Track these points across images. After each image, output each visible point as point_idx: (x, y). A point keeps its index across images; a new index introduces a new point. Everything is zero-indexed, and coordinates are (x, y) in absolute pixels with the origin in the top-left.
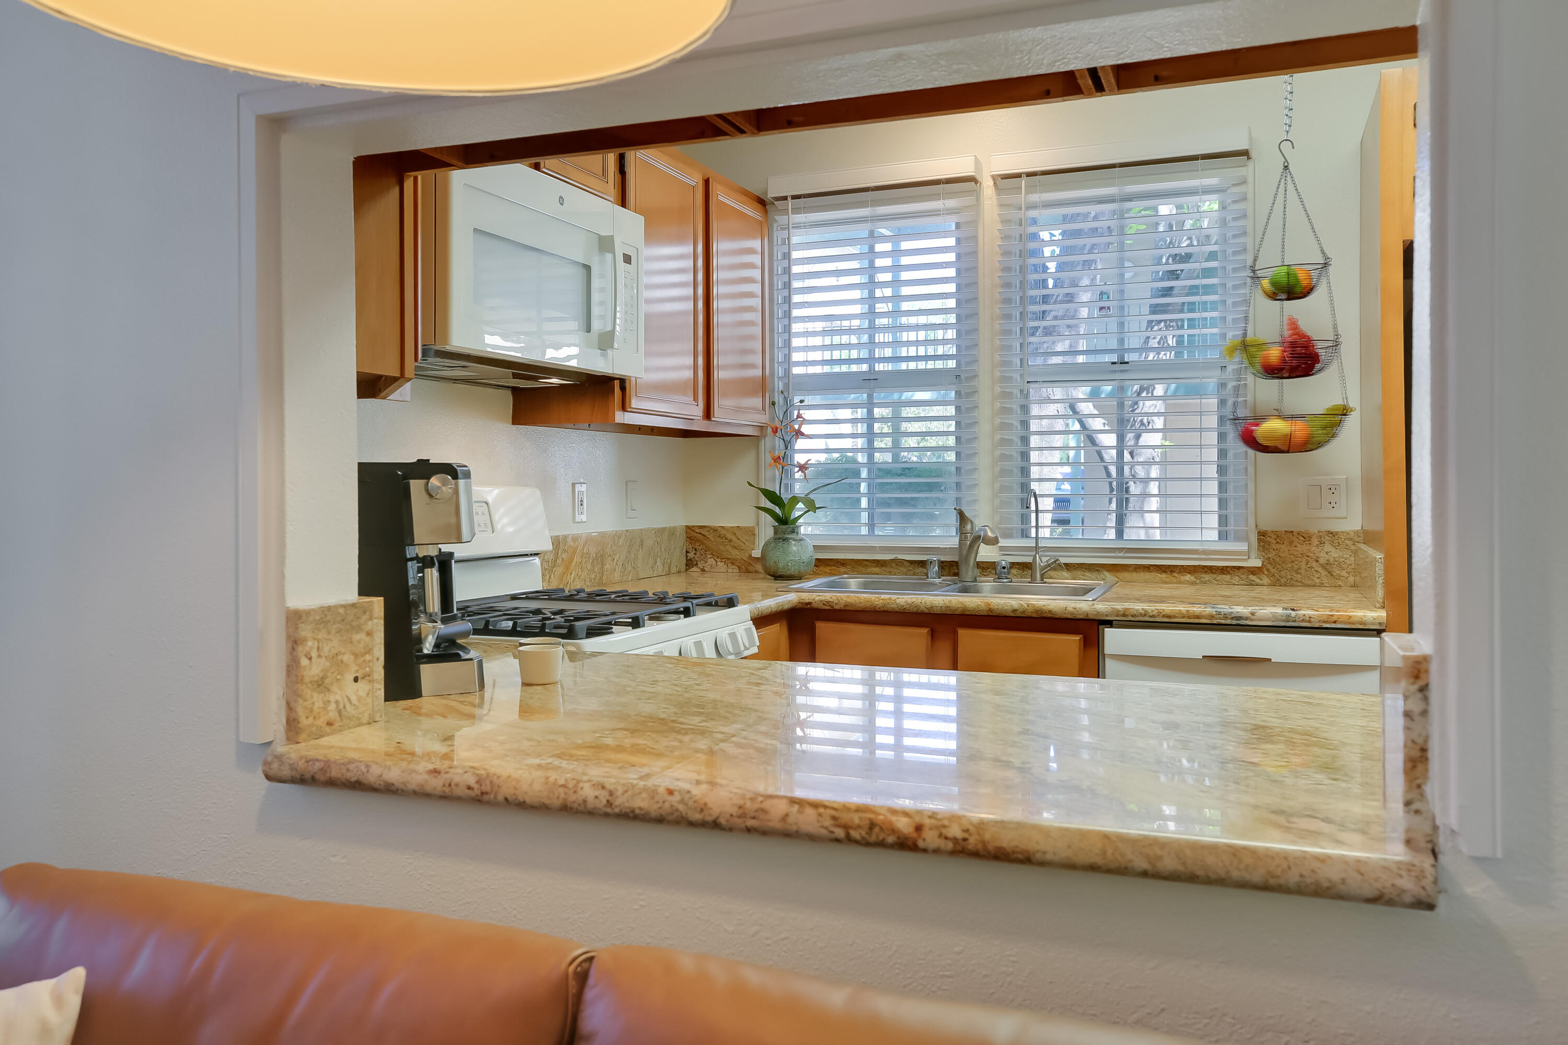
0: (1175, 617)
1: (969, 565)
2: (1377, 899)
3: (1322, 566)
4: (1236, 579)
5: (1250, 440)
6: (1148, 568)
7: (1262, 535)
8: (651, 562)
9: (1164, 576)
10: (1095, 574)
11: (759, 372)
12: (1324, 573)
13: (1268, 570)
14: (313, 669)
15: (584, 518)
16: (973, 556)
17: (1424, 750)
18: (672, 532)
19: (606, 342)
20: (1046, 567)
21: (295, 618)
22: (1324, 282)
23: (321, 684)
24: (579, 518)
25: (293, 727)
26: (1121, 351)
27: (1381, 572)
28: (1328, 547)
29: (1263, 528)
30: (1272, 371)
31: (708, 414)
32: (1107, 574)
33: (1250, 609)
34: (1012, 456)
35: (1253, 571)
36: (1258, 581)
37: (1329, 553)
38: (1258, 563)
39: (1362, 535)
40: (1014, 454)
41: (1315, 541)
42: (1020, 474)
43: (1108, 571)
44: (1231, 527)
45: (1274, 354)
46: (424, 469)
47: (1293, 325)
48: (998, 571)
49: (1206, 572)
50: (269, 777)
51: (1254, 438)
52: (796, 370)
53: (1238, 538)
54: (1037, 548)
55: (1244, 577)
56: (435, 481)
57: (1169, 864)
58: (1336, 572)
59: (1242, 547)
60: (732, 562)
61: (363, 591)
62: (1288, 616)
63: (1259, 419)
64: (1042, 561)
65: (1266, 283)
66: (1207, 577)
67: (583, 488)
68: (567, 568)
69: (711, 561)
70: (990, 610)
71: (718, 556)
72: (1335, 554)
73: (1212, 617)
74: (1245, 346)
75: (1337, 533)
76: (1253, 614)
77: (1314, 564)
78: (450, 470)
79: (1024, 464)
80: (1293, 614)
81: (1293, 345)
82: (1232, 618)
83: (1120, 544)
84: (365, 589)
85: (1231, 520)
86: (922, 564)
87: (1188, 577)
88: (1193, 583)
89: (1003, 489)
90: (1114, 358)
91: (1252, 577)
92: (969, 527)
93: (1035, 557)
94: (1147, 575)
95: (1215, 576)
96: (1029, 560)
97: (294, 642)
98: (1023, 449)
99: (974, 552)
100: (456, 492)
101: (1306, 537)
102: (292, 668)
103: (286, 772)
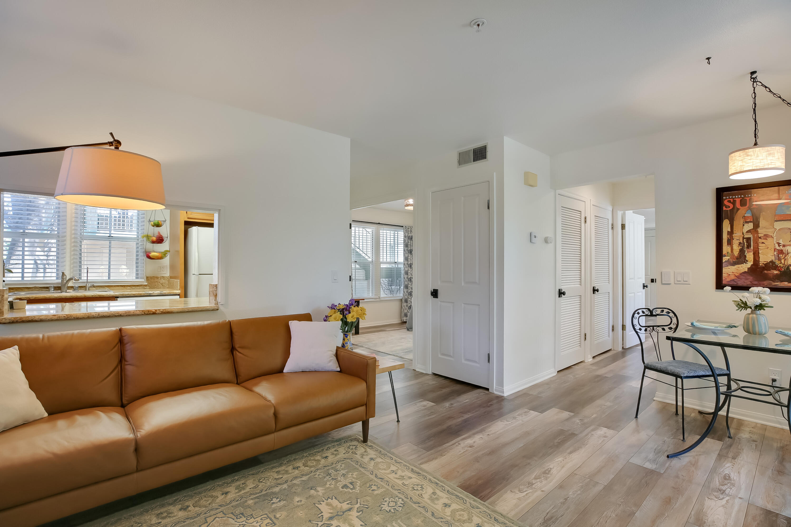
0: (135, 295)
1: (65, 287)
3: (161, 284)
4: (141, 288)
5: (149, 257)
6: (118, 286)
7: (147, 277)
9: (122, 288)
10: (103, 288)
12: (161, 285)
13: (149, 285)
16: (67, 284)
17: (217, 294)
20: (90, 287)
22: (165, 224)
26: (110, 234)
27: (179, 283)
28: (162, 280)
29: (147, 276)
30: (153, 242)
32: (106, 288)
33: (153, 292)
34: (77, 258)
35: (145, 286)
36: (146, 288)
37: (163, 281)
38: (147, 284)
39: (169, 277)
40: (78, 258)
41: (159, 279)
42: (79, 263)
43: (107, 287)
44: (139, 276)
45: (154, 239)
47: (159, 233)
48: (74, 288)
49: (133, 286)
51: (150, 256)
53: (141, 278)
54: (87, 282)
55: (143, 287)
57: (190, 310)
58: (164, 285)
59: (143, 280)
62: (161, 293)
63: (150, 253)
64: (89, 285)
65: (152, 223)
66: (134, 287)
70: (85, 296)
72: (164, 281)
73: (144, 294)
74: (148, 237)
75: (164, 277)
76: (153, 293)
77: (159, 284)
79: (80, 260)
80: (162, 292)
81: (159, 237)
82: (149, 294)
83: (109, 281)
85: (139, 274)
86: (47, 288)
87: (129, 288)
88: (130, 289)
89: (74, 267)
90: (108, 235)
91: (145, 287)
92: (65, 277)
93: (87, 284)
94: (118, 288)
95: (136, 287)
96: (85, 285)
98: (80, 256)
99: (68, 283)
101: (157, 278)
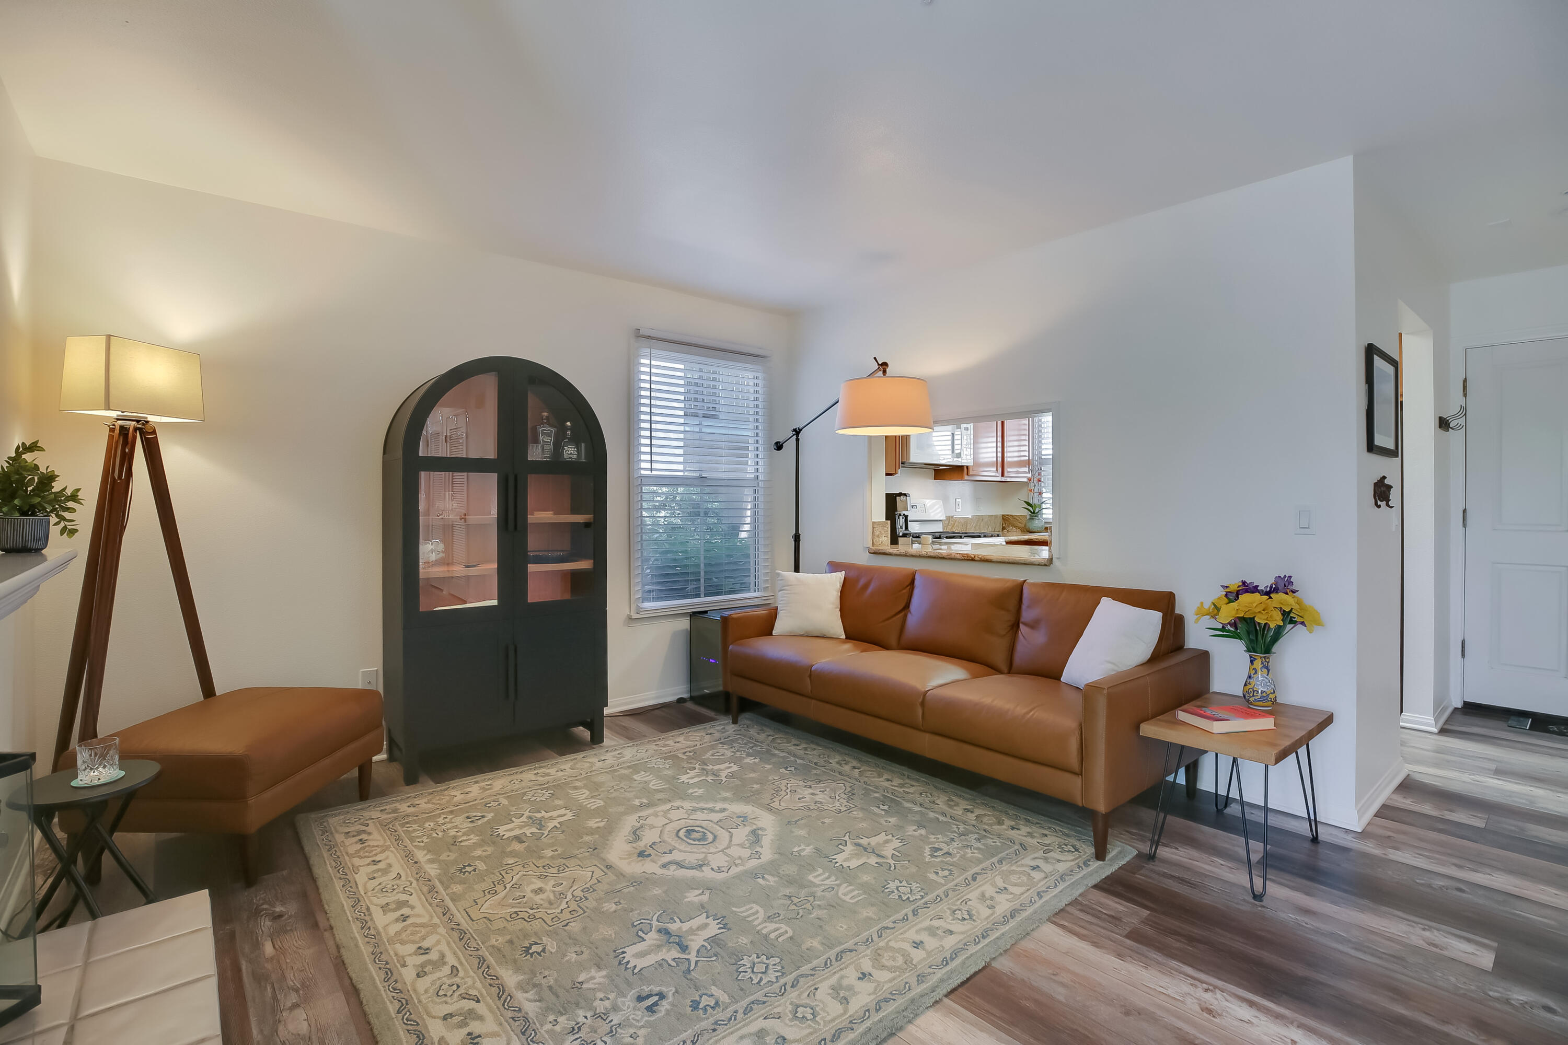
2: (1039, 565)
8: (987, 527)
11: (1027, 458)
14: (877, 533)
15: (960, 510)
18: (996, 516)
19: (959, 456)
21: (874, 523)
23: (878, 536)
24: (957, 510)
25: (873, 543)
31: (1003, 475)
46: (900, 494)
50: (870, 553)
52: (1043, 457)
56: (902, 497)
60: (1017, 527)
61: (886, 520)
67: (960, 500)
68: (953, 526)
69: (1011, 527)
71: (1013, 526)
78: (905, 495)
84: (887, 519)
97: (873, 528)
100: (907, 499)
102: (873, 532)
103: (872, 551)
